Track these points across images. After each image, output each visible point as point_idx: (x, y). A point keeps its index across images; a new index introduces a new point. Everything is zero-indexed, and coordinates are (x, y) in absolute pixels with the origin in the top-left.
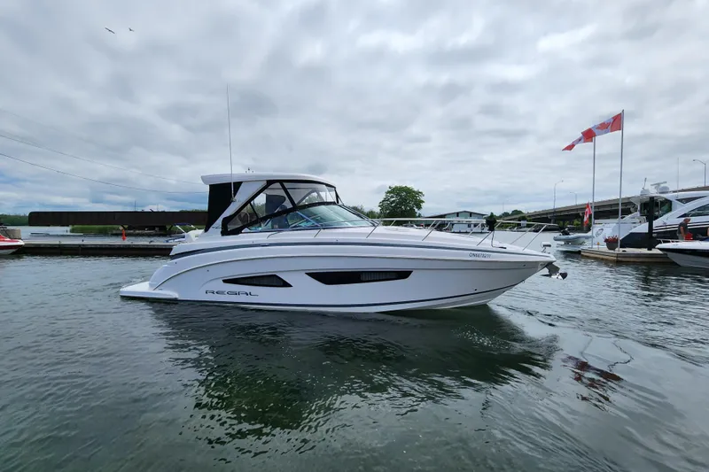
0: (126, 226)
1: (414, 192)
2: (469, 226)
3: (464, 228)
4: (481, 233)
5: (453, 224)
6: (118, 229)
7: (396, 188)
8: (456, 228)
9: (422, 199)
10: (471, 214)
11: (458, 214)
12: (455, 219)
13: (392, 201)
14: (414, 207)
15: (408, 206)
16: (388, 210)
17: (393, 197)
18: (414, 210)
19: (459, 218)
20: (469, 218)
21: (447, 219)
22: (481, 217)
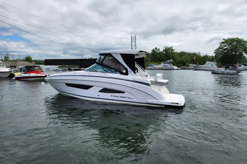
13: (225, 49)
14: (243, 52)
15: (238, 52)
16: (221, 55)
17: (226, 46)
18: (243, 54)
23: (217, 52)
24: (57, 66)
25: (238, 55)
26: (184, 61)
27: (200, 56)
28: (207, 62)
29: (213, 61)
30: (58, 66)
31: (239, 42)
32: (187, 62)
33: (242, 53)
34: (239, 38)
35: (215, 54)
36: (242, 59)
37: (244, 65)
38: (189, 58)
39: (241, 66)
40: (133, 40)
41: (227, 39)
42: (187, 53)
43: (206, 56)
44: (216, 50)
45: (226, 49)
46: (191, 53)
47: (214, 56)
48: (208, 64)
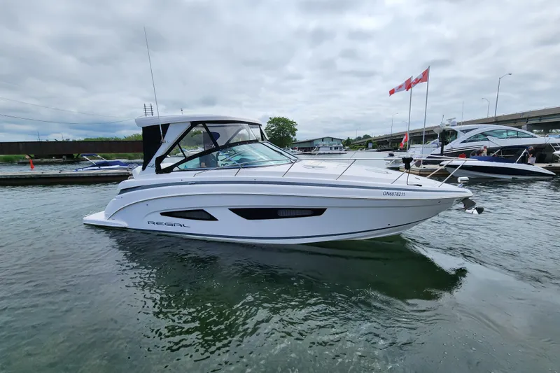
0: (33, 156)
1: (289, 122)
2: (331, 148)
3: (327, 150)
4: (340, 153)
5: (319, 148)
6: (25, 159)
7: (275, 118)
8: (321, 151)
9: (296, 127)
10: (332, 139)
11: (323, 139)
12: (321, 144)
15: (285, 133)
17: (274, 126)
19: (324, 143)
20: (331, 142)
21: (315, 143)
22: (339, 142)
25: (285, 137)
31: (285, 122)
33: (289, 135)
34: (285, 118)
36: (290, 141)
45: (273, 130)
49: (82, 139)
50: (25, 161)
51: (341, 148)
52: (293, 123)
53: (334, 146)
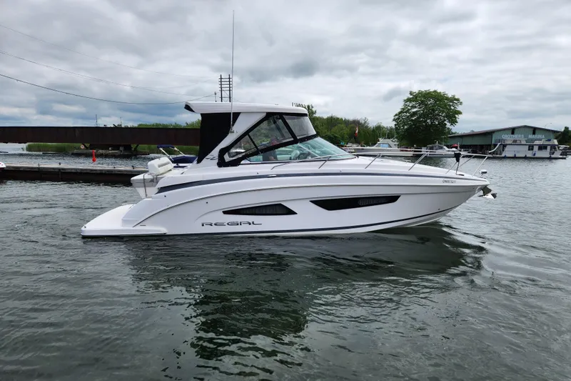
0: (88, 145)
1: (447, 99)
2: (531, 148)
3: (522, 151)
4: (550, 159)
5: (504, 146)
6: (79, 148)
7: (420, 93)
8: (509, 152)
9: (459, 108)
10: (535, 130)
11: (513, 130)
12: (508, 138)
13: (413, 112)
14: (445, 120)
15: (437, 119)
16: (406, 125)
17: (415, 107)
18: (446, 124)
19: (516, 137)
20: (531, 136)
21: (495, 137)
22: (552, 136)
23: (398, 118)
24: (24, 146)
25: (436, 126)
26: (335, 137)
27: (367, 127)
28: (380, 139)
29: (392, 137)
30: (27, 144)
31: (438, 100)
32: (343, 138)
33: (443, 122)
34: (439, 91)
35: (395, 123)
36: (444, 134)
37: (448, 147)
38: (346, 131)
39: (441, 148)
40: (226, 86)
41: (417, 92)
42: (342, 119)
43: (379, 128)
44: (396, 115)
45: (415, 113)
46: (348, 121)
47: (394, 127)
48: (384, 145)
49: (136, 125)
50: (79, 151)
51: (553, 147)
52: (454, 100)
53: (537, 142)
